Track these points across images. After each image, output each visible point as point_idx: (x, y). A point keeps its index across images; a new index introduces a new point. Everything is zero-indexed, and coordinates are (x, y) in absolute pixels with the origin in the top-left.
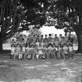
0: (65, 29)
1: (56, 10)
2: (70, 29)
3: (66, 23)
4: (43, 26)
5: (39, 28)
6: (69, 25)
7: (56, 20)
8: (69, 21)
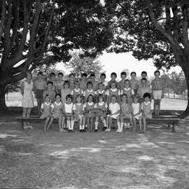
0: (157, 60)
1: (136, 13)
2: (167, 59)
3: (158, 44)
4: (103, 52)
5: (94, 56)
6: (165, 50)
7: (135, 38)
8: (166, 40)
